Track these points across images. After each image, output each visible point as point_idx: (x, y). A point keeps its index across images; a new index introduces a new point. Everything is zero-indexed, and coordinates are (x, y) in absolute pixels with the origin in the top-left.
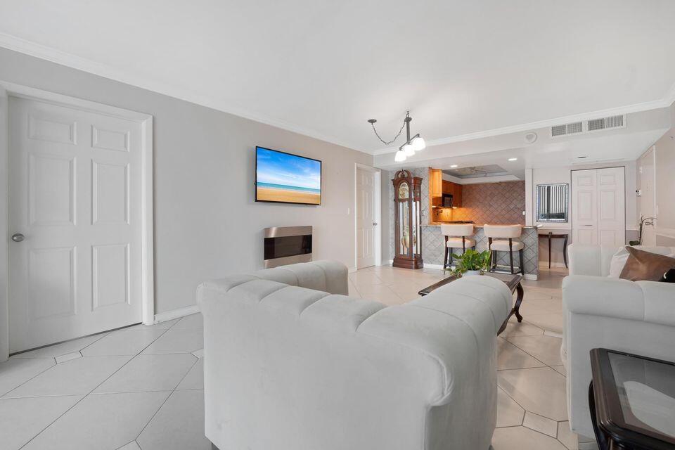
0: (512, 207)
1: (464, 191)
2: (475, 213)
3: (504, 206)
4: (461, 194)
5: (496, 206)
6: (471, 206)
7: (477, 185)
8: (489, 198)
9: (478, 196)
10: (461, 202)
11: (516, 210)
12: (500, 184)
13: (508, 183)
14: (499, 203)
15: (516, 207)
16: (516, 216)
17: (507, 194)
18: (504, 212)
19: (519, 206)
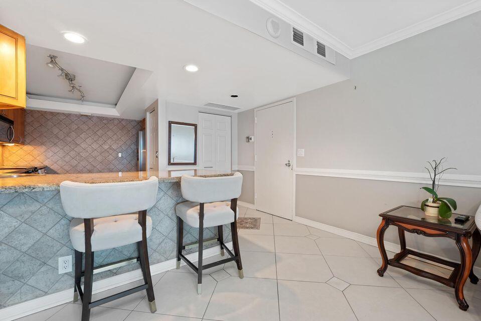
0: (106, 147)
1: (29, 119)
2: (51, 154)
3: (95, 146)
4: (23, 124)
5: (83, 145)
6: (42, 144)
7: (54, 114)
8: (73, 134)
9: (56, 131)
10: (23, 135)
11: (111, 151)
12: (89, 117)
13: (101, 119)
14: (89, 141)
15: (110, 148)
16: (111, 158)
17: (101, 131)
18: (95, 154)
19: (114, 147)
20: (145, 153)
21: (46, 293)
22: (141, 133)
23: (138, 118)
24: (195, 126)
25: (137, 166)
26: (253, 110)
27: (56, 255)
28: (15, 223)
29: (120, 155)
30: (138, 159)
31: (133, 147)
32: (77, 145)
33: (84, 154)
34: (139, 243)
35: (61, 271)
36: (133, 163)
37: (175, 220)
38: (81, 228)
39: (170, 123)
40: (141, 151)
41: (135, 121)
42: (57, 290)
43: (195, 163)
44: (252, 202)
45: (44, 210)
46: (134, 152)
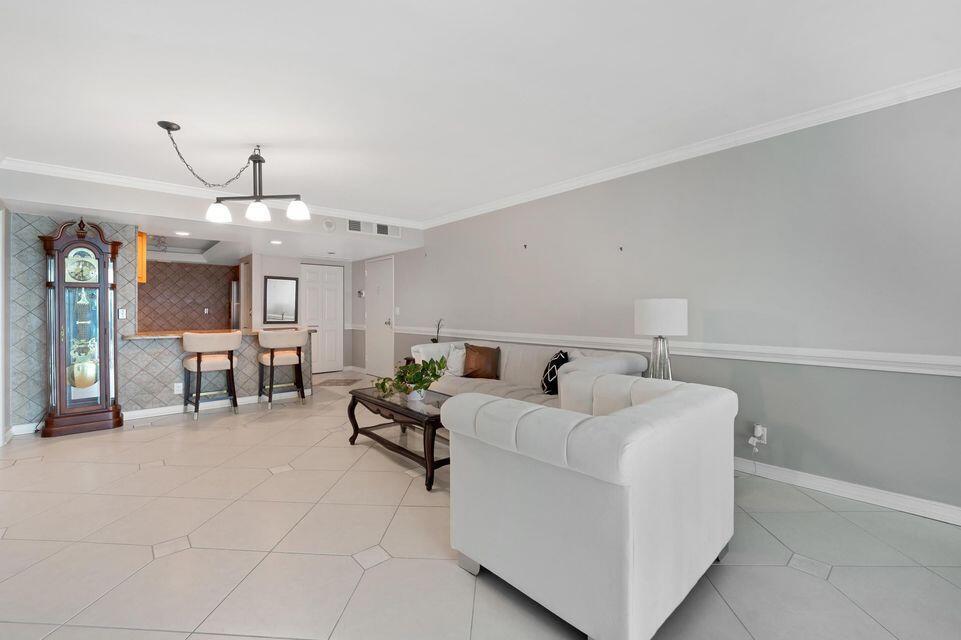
0: (189, 301)
3: (174, 300)
11: (195, 307)
13: (182, 265)
14: (167, 294)
15: (194, 302)
16: (194, 315)
17: (181, 281)
18: (175, 310)
19: (199, 301)
20: (238, 307)
21: (166, 405)
22: (234, 284)
23: (231, 264)
24: (297, 280)
25: (228, 323)
26: (363, 261)
27: (172, 381)
28: (150, 359)
29: (206, 311)
30: (230, 317)
31: (224, 301)
32: (152, 299)
33: (160, 311)
34: (228, 370)
35: (176, 392)
36: (224, 320)
37: (257, 364)
38: (195, 359)
39: (266, 278)
40: (234, 304)
41: (227, 266)
42: (173, 405)
43: (296, 322)
44: (364, 367)
45: (167, 352)
46: (225, 307)
